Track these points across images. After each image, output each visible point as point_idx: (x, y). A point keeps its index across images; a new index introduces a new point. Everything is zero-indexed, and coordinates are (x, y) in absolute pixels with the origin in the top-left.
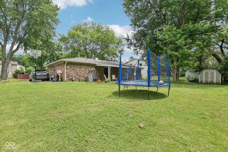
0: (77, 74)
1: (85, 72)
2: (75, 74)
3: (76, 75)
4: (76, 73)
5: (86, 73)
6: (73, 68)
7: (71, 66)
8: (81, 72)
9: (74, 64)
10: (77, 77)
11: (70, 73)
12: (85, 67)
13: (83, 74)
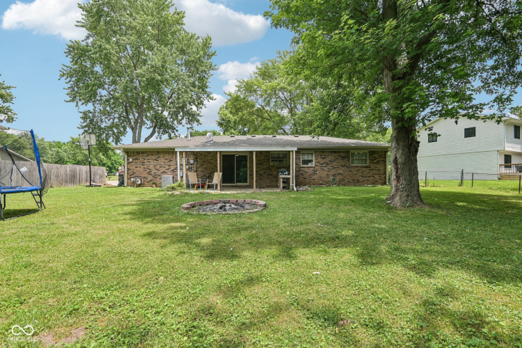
0: (149, 173)
1: (167, 167)
2: (145, 173)
3: (146, 175)
4: (148, 171)
5: (170, 170)
6: (141, 160)
7: (137, 157)
8: (158, 167)
9: (143, 153)
10: (150, 178)
11: (135, 171)
12: (167, 156)
13: (162, 171)
